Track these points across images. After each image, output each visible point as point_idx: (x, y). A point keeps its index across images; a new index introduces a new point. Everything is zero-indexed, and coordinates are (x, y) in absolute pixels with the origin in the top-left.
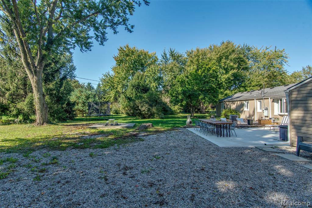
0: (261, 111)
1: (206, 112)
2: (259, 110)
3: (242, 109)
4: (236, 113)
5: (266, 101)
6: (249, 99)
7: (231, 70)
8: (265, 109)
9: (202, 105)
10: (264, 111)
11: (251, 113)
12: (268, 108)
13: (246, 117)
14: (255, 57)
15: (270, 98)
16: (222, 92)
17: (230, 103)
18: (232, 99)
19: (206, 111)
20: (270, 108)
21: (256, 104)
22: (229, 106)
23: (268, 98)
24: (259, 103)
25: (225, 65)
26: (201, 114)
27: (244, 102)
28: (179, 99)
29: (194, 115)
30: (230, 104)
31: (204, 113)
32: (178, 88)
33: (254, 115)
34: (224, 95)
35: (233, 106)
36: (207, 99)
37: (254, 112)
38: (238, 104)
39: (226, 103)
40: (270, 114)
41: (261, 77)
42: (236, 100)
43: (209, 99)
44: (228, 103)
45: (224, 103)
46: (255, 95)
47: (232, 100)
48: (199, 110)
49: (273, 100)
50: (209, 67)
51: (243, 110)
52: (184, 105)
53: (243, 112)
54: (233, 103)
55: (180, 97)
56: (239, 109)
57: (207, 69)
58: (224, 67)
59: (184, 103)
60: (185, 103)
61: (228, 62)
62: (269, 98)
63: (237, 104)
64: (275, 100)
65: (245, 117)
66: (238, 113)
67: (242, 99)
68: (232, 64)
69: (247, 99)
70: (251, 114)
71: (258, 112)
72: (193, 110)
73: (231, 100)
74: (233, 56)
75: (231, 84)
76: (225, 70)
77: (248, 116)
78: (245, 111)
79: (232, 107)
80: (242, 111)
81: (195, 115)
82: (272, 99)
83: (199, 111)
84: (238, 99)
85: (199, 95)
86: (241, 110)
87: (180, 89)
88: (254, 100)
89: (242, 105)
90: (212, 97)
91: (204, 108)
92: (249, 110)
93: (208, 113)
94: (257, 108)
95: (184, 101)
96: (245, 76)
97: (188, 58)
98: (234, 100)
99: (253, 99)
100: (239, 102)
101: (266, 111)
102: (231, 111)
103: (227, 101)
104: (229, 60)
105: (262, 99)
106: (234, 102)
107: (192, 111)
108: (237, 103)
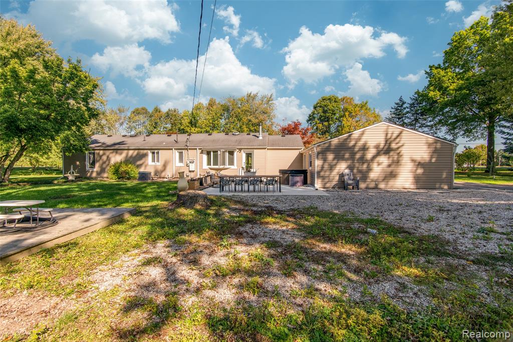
5: (191, 151)
8: (190, 162)
10: (190, 164)
12: (194, 160)
17: (108, 152)
20: (197, 161)
21: (174, 155)
22: (104, 158)
23: (196, 149)
27: (149, 152)
30: (108, 154)
38: (130, 154)
40: (198, 167)
51: (143, 163)
54: (117, 153)
62: (198, 149)
63: (127, 154)
64: (204, 152)
71: (176, 166)
80: (141, 165)
82: (201, 150)
86: (139, 163)
92: (159, 164)
94: (175, 161)
99: (171, 148)
101: (193, 164)
103: (101, 148)
105: (184, 149)
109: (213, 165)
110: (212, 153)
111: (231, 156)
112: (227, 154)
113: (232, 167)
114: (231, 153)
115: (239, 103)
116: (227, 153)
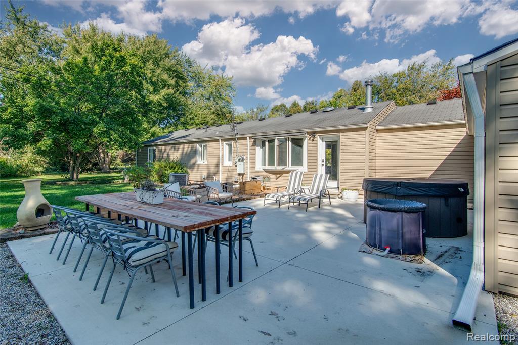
0: (230, 164)
1: (113, 169)
2: (227, 163)
3: (192, 161)
4: (182, 168)
5: (240, 143)
6: (208, 139)
7: (163, 88)
8: (239, 160)
9: (102, 155)
10: (238, 164)
11: (213, 168)
12: (245, 157)
13: (202, 177)
14: (198, 79)
15: (250, 137)
16: (146, 128)
17: (169, 147)
18: (171, 140)
19: (111, 167)
20: (248, 158)
21: (221, 149)
22: (165, 155)
23: (245, 138)
24: (226, 148)
25: (154, 76)
26: (99, 173)
27: (198, 146)
28: (26, 130)
29: (78, 176)
30: (168, 150)
31: (106, 172)
32: (23, 98)
33: (217, 172)
34: (150, 135)
35: (175, 155)
36: (115, 136)
37: (217, 166)
38: (185, 151)
39: (160, 147)
40: (249, 169)
41: (207, 110)
42: (181, 142)
43: (120, 137)
44: (163, 148)
45: (155, 148)
46: (217, 133)
47: (172, 142)
48: (95, 165)
49: (255, 141)
50: (121, 56)
51: (196, 162)
52: (43, 148)
53: (196, 167)
54: (175, 149)
55: (32, 127)
56: (187, 162)
57: (118, 59)
58: (150, 79)
59: (46, 143)
60: (49, 142)
61: (159, 71)
62: (248, 138)
63: (183, 150)
64: (257, 142)
65: (199, 178)
66: (185, 168)
67: (194, 140)
68: (165, 77)
69: (205, 139)
70: (213, 170)
71: (224, 165)
72: (75, 163)
73: (169, 141)
74: (167, 62)
75: (163, 116)
76: (153, 84)
77: (205, 175)
78: (199, 165)
79: (171, 157)
80: (194, 164)
81: (81, 176)
82: (253, 140)
83: (95, 168)
84: (186, 140)
85: (94, 123)
86: (192, 163)
87: (31, 102)
88: (218, 141)
89: (193, 153)
90: (128, 132)
91: (108, 160)
92: (206, 163)
93: (115, 172)
94: (222, 157)
95: (45, 138)
96: (184, 105)
97: (66, 40)
98: (177, 142)
99: (217, 138)
100: (186, 146)
101: (242, 163)
102: (171, 164)
103: (162, 143)
104: (161, 69)
105: (234, 139)
106: (177, 146)
107: (74, 167)
108: (184, 148)
109: (269, 165)
110: (267, 143)
111: (299, 148)
112: (290, 145)
113: (300, 169)
114: (298, 143)
115: (395, 80)
116: (290, 143)
